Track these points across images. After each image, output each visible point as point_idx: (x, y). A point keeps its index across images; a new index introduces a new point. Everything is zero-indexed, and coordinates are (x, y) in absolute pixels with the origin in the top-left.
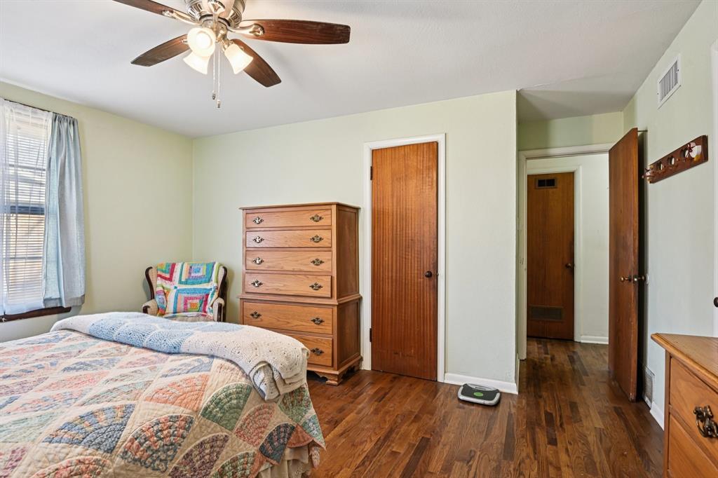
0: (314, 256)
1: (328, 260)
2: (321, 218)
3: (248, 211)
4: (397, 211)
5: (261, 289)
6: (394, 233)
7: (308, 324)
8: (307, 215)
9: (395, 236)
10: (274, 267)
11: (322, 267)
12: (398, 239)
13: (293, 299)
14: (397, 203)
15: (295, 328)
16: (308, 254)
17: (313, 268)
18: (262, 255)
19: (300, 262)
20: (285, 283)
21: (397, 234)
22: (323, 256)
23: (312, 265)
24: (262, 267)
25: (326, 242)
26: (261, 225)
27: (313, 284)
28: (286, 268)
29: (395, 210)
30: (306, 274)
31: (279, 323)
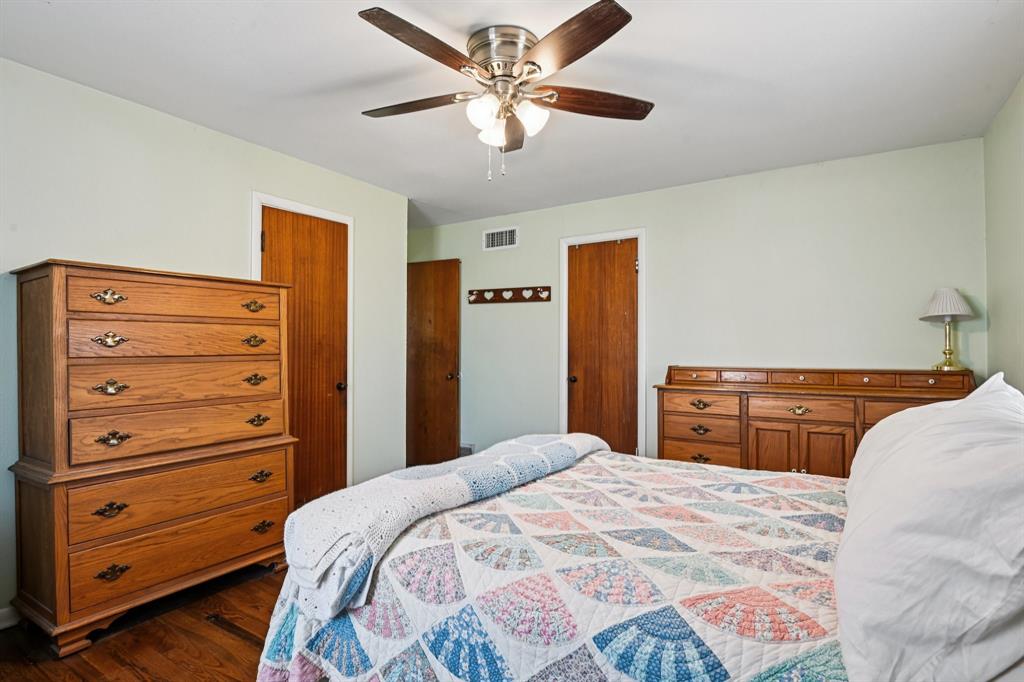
0: (250, 369)
1: (275, 374)
2: (262, 307)
3: (72, 271)
4: (300, 304)
5: (127, 448)
6: (297, 333)
7: (244, 488)
8: (236, 298)
9: (297, 338)
10: (158, 398)
11: (264, 386)
12: (302, 342)
13: (215, 452)
14: (300, 291)
15: (217, 504)
16: (238, 367)
17: (247, 389)
18: (118, 374)
19: (220, 382)
20: (195, 425)
21: (299, 336)
22: (265, 369)
23: (246, 385)
24: (124, 400)
25: (272, 346)
26: (119, 307)
27: (252, 416)
28: (190, 395)
29: (297, 301)
30: (238, 400)
31: (178, 506)
